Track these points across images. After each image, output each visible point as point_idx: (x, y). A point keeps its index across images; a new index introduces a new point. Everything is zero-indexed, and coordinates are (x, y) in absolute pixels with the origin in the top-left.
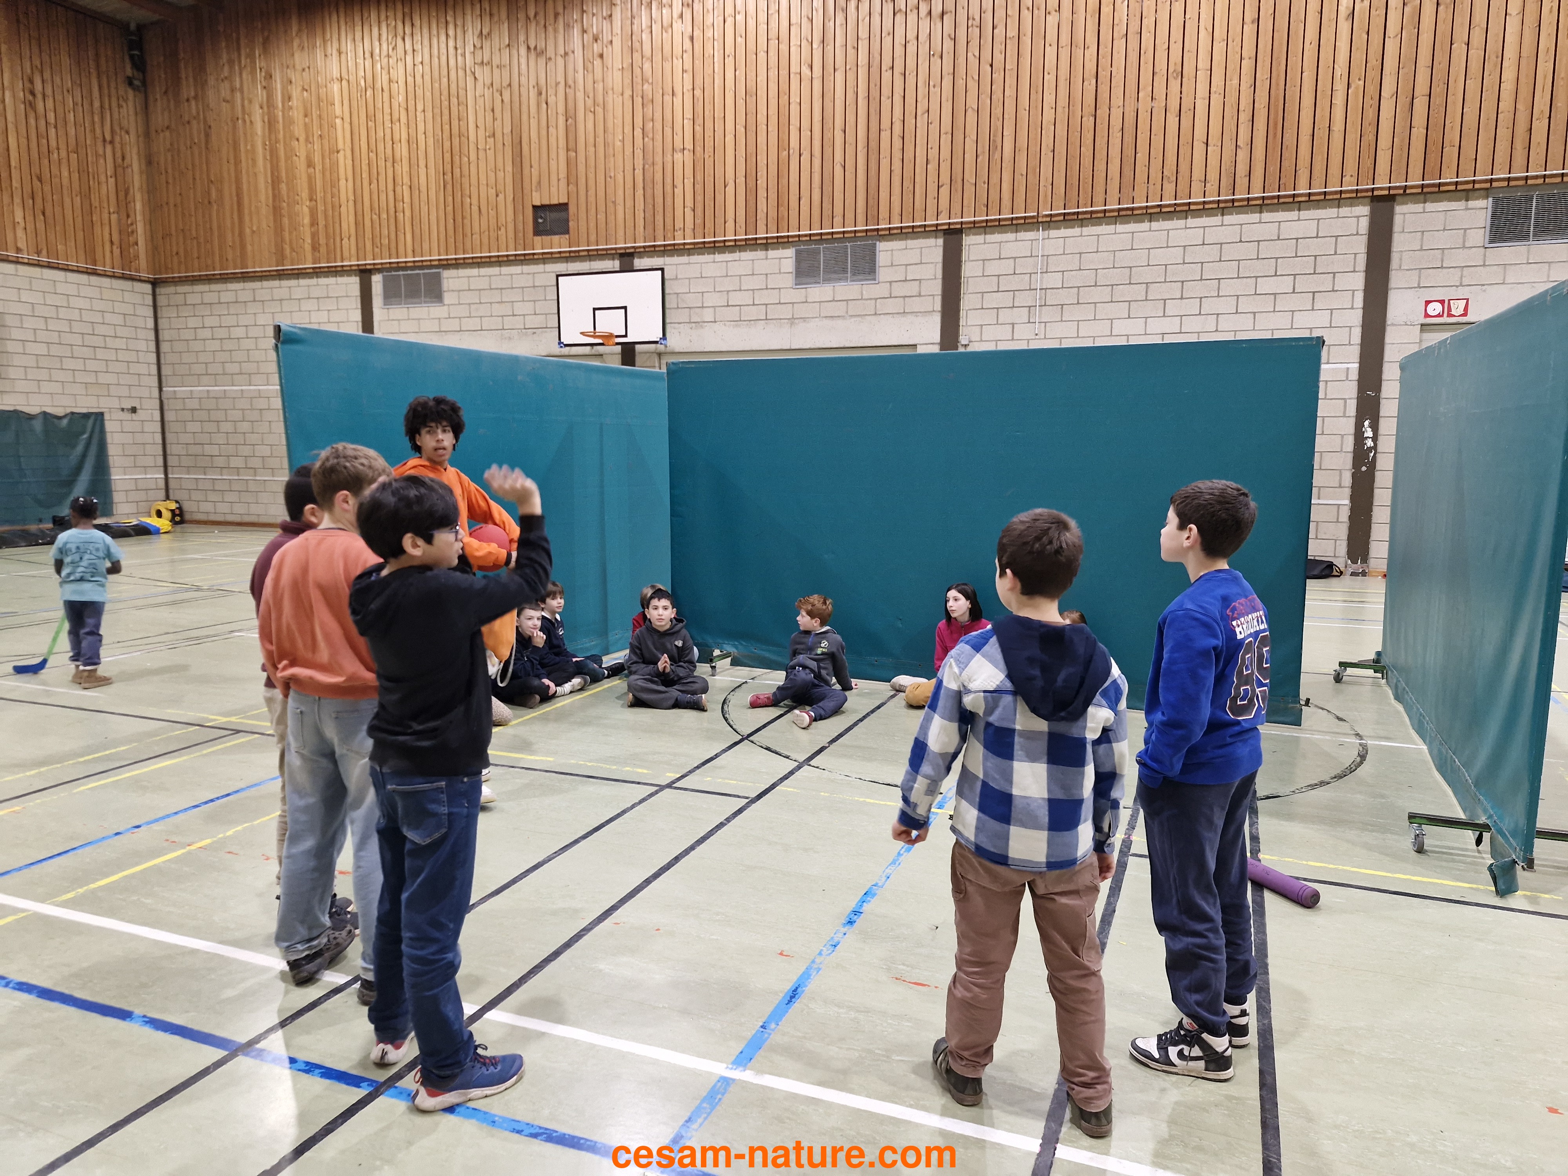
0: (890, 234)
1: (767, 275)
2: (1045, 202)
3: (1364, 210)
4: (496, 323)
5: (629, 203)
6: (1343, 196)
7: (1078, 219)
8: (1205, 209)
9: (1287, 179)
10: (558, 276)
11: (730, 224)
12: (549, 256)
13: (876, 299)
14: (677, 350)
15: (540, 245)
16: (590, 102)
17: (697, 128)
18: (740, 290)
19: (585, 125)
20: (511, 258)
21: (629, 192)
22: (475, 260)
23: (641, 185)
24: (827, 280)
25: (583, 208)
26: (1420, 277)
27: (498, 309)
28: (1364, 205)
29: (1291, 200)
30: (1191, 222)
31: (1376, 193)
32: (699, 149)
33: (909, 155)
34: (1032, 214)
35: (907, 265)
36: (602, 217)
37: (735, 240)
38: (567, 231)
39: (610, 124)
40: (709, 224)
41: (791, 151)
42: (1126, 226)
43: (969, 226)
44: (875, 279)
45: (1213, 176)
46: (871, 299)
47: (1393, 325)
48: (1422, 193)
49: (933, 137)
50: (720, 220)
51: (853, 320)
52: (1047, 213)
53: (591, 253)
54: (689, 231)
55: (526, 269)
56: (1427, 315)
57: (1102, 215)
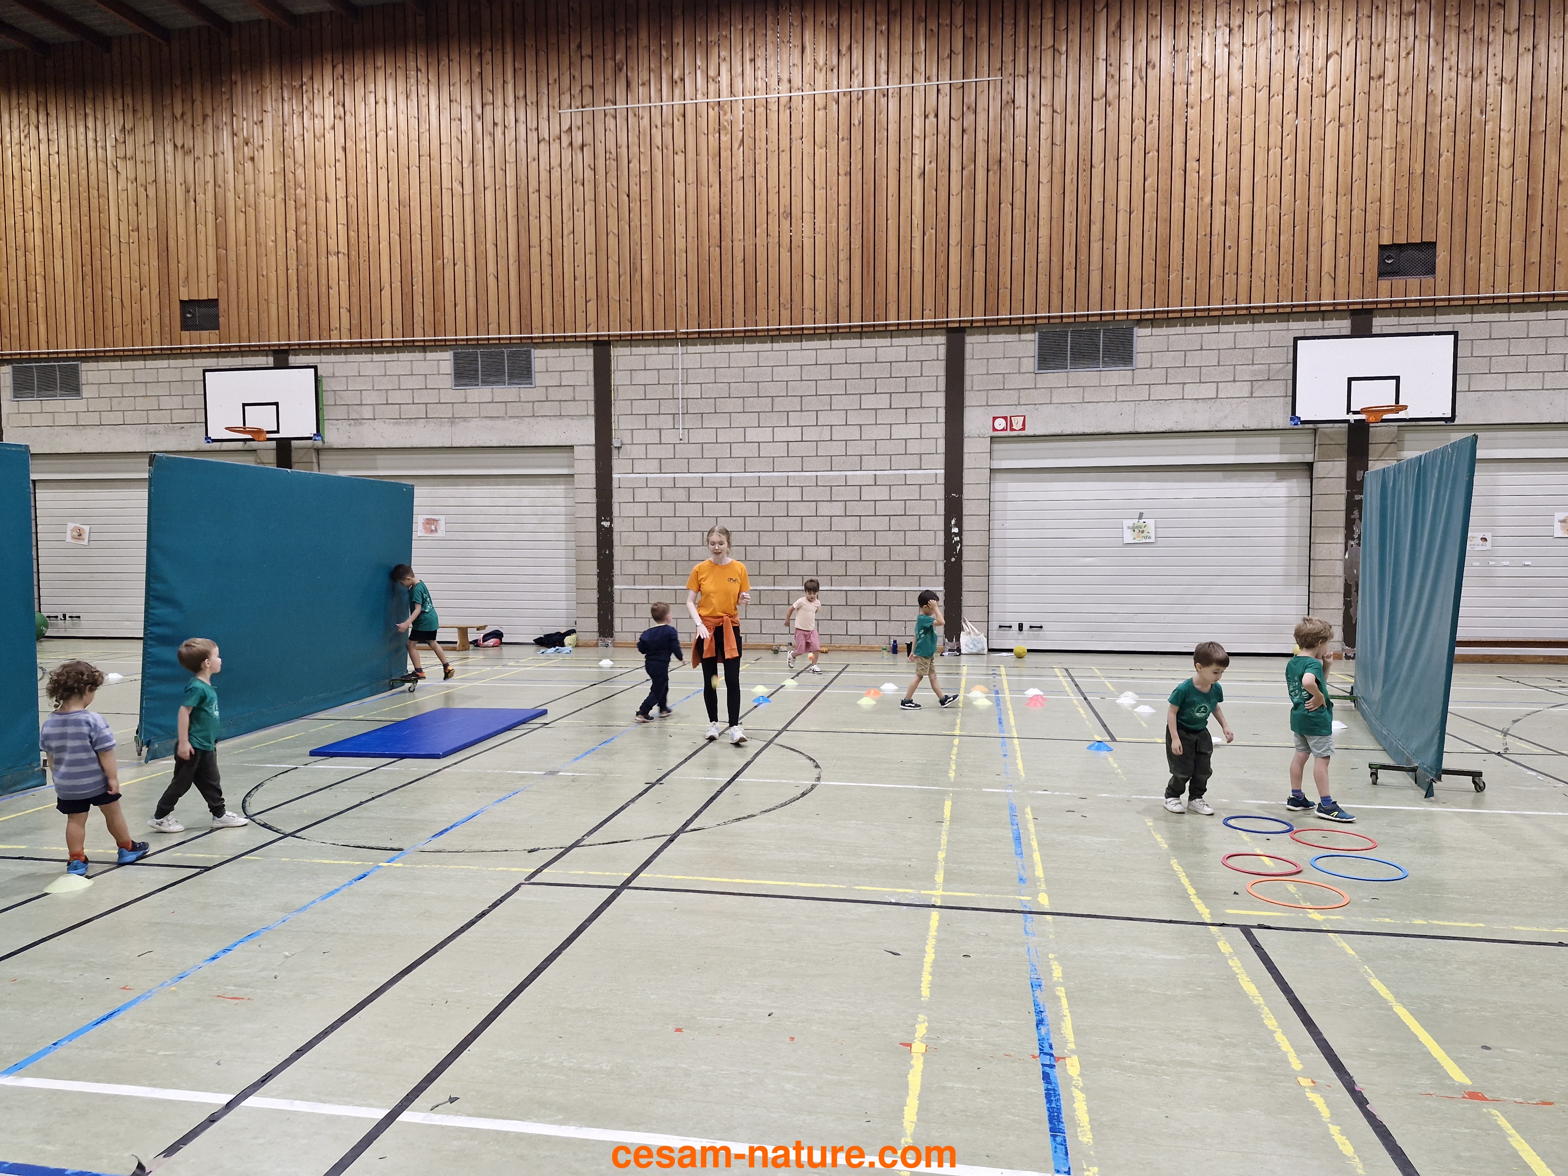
0: (543, 343)
1: (426, 375)
2: (682, 321)
3: (941, 339)
4: (141, 417)
5: (283, 302)
6: (925, 327)
7: (711, 338)
8: (815, 334)
9: (880, 311)
10: (205, 371)
11: (387, 326)
12: (198, 351)
13: (533, 402)
14: (336, 447)
15: (188, 340)
16: (240, 203)
17: (352, 234)
18: (400, 389)
19: (235, 225)
20: (156, 352)
21: (282, 291)
22: (116, 354)
23: (295, 285)
24: (485, 382)
25: (234, 305)
26: (987, 397)
27: (141, 403)
28: (941, 335)
29: (884, 329)
30: (806, 344)
31: (950, 325)
32: (354, 253)
33: (558, 271)
34: (670, 331)
35: (561, 372)
36: (254, 314)
37: (393, 342)
38: (217, 327)
39: (262, 225)
40: (366, 326)
41: (446, 261)
42: (752, 345)
43: (616, 338)
44: (531, 384)
45: (820, 305)
46: (528, 402)
47: (969, 437)
48: (985, 327)
49: (580, 255)
50: (376, 322)
51: (512, 421)
52: (684, 331)
53: (243, 349)
54: (345, 331)
55: (173, 363)
56: (994, 429)
57: (731, 335)
